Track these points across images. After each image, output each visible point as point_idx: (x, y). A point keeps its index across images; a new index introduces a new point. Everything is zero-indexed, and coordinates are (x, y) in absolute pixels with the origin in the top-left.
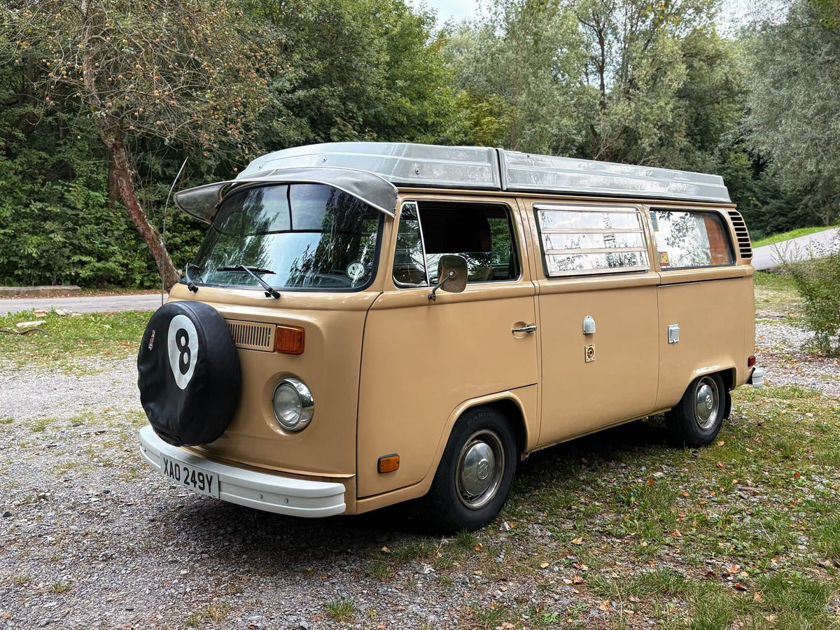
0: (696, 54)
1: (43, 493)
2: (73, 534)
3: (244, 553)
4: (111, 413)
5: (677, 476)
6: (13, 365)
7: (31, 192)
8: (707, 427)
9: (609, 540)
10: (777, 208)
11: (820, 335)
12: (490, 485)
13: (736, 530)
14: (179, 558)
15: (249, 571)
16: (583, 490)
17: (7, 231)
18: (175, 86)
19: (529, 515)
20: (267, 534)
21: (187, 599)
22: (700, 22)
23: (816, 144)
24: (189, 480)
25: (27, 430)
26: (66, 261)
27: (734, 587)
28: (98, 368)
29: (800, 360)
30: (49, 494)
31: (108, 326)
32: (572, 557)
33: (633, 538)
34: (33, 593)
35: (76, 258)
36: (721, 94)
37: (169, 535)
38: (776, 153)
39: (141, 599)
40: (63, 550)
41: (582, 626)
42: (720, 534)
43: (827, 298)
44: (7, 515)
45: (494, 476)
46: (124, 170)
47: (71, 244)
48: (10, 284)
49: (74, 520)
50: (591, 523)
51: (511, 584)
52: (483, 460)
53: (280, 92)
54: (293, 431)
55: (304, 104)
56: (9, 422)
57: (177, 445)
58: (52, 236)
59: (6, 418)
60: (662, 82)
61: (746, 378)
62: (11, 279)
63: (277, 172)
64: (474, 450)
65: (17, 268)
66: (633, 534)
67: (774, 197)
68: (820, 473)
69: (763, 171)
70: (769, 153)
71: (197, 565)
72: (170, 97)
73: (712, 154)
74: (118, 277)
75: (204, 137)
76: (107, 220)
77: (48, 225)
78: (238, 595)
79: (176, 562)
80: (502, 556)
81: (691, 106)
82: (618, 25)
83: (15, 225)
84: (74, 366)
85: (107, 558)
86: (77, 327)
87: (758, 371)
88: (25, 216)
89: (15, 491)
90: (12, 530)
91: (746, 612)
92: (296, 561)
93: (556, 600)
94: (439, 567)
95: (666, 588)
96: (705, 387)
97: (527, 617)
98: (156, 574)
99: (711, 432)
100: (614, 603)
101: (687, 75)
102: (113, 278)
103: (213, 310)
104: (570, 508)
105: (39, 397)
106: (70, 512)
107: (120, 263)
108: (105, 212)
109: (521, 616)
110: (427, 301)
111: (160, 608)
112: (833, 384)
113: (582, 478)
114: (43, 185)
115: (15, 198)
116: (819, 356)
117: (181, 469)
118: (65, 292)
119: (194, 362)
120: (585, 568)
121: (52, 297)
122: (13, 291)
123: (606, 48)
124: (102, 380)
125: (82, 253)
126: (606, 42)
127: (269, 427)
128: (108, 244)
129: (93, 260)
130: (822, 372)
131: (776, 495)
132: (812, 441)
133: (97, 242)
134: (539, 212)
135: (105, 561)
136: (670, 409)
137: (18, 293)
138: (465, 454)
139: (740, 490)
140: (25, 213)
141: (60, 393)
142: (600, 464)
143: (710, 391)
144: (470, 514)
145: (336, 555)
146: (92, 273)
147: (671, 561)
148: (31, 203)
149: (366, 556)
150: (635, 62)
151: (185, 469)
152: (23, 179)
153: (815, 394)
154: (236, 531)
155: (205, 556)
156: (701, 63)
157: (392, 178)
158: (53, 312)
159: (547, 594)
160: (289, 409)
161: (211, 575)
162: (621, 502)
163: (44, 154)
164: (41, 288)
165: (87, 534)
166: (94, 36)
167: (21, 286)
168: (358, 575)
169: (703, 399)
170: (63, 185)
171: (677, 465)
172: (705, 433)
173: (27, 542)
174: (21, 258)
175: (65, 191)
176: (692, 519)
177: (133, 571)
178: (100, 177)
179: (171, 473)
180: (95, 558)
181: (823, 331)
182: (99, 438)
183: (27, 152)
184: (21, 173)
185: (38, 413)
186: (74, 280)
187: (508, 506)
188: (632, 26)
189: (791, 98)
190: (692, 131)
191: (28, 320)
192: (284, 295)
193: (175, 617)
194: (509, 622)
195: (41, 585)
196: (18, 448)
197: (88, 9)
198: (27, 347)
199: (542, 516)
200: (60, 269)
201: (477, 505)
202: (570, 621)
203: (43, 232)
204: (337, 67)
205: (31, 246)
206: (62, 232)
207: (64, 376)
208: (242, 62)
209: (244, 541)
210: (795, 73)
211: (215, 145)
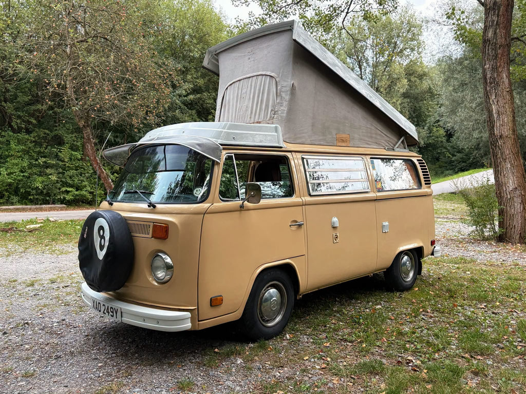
0: (412, 74)
1: (26, 321)
2: (40, 344)
3: (136, 353)
4: (73, 276)
5: (389, 308)
6: (21, 249)
7: (39, 153)
8: (408, 280)
9: (345, 344)
10: (461, 159)
11: (478, 228)
12: (278, 314)
13: (417, 337)
14: (98, 357)
15: (137, 364)
16: (335, 316)
17: (24, 174)
18: (118, 93)
19: (302, 330)
20: (151, 342)
21: (99, 380)
22: (414, 56)
23: (478, 123)
24: (105, 312)
25: (24, 286)
26: (58, 191)
27: (412, 369)
28: (70, 250)
29: (467, 242)
30: (30, 322)
31: (79, 227)
32: (323, 354)
33: (358, 343)
34: (13, 377)
35: (64, 189)
36: (427, 96)
37: (95, 343)
38: (456, 127)
39: (73, 380)
40: (34, 353)
41: (322, 392)
42: (408, 340)
43: (481, 207)
44: (5, 333)
45: (281, 308)
46: (89, 139)
47: (61, 181)
48: (26, 205)
49: (42, 336)
50: (337, 334)
51: (286, 369)
52: (274, 299)
53: (180, 96)
54: (162, 282)
55: (194, 103)
56: (14, 281)
57: (98, 291)
58: (50, 177)
59: (13, 279)
60: (394, 89)
61: (430, 252)
62: (27, 201)
63: (158, 139)
64: (269, 293)
65: (30, 195)
66: (359, 340)
67: (459, 152)
68: (470, 305)
69: (452, 138)
70: (453, 128)
71: (109, 360)
72: (115, 99)
73: (423, 128)
74: (88, 199)
75: (135, 121)
76: (82, 168)
77: (48, 171)
78: (129, 377)
79: (97, 359)
80: (283, 353)
81: (411, 102)
82: (369, 58)
83: (30, 171)
84: (56, 250)
85: (58, 357)
86: (61, 228)
87: (437, 248)
88: (36, 166)
89: (11, 320)
90: (7, 342)
91: (416, 383)
92: (165, 357)
93: (310, 378)
94: (246, 360)
95: (373, 370)
96: (406, 258)
97: (292, 387)
98: (84, 366)
99: (410, 282)
100: (342, 379)
101: (408, 85)
102: (85, 200)
103: (120, 215)
104: (325, 326)
105: (33, 267)
106: (40, 332)
107: (89, 191)
108: (81, 163)
109: (288, 387)
110: (239, 209)
111: (84, 385)
112: (484, 255)
113: (334, 309)
114: (46, 148)
115: (29, 155)
116: (478, 240)
117: (102, 305)
118: (57, 208)
119: (107, 244)
120: (329, 359)
121: (50, 211)
122: (27, 208)
123: (363, 71)
124: (71, 257)
125: (67, 186)
126: (363, 67)
127: (149, 281)
128: (82, 181)
129: (73, 190)
130: (479, 249)
131: (443, 318)
132: (467, 287)
133: (76, 180)
134: (305, 160)
135: (56, 359)
136: (385, 270)
137: (30, 209)
138: (263, 295)
139: (423, 315)
140: (36, 164)
141: (46, 264)
142: (346, 301)
143: (409, 259)
144: (267, 330)
145: (189, 353)
146: (73, 197)
147: (379, 355)
148: (39, 159)
149: (206, 354)
150: (379, 78)
151: (104, 305)
152: (35, 145)
153: (473, 261)
154: (134, 341)
155: (114, 355)
156: (415, 78)
157: (220, 141)
158: (48, 220)
159: (305, 374)
160: (159, 271)
161: (115, 366)
162: (355, 322)
163: (47, 131)
164: (44, 206)
165: (48, 344)
166: (73, 66)
167: (32, 205)
168: (199, 365)
169: (405, 264)
170: (57, 149)
171: (390, 302)
172: (407, 283)
173: (14, 349)
174: (32, 189)
175: (59, 151)
176: (393, 332)
177: (71, 364)
178: (79, 144)
179: (97, 308)
180: (51, 357)
181: (480, 226)
182: (64, 290)
183: (37, 130)
184: (34, 142)
185: (32, 276)
186: (62, 201)
187: (291, 325)
188: (376, 59)
189: (464, 97)
190: (412, 116)
191: (33, 224)
192: (158, 206)
193: (91, 390)
194: (281, 390)
195: (18, 372)
196: (17, 296)
197: (70, 52)
198: (30, 239)
199: (309, 331)
200: (55, 195)
201: (270, 325)
202: (316, 389)
203: (46, 174)
204: (212, 82)
205: (38, 183)
206: (56, 175)
207: (50, 255)
208: (157, 80)
209: (137, 346)
210: (466, 84)
211: (141, 126)
